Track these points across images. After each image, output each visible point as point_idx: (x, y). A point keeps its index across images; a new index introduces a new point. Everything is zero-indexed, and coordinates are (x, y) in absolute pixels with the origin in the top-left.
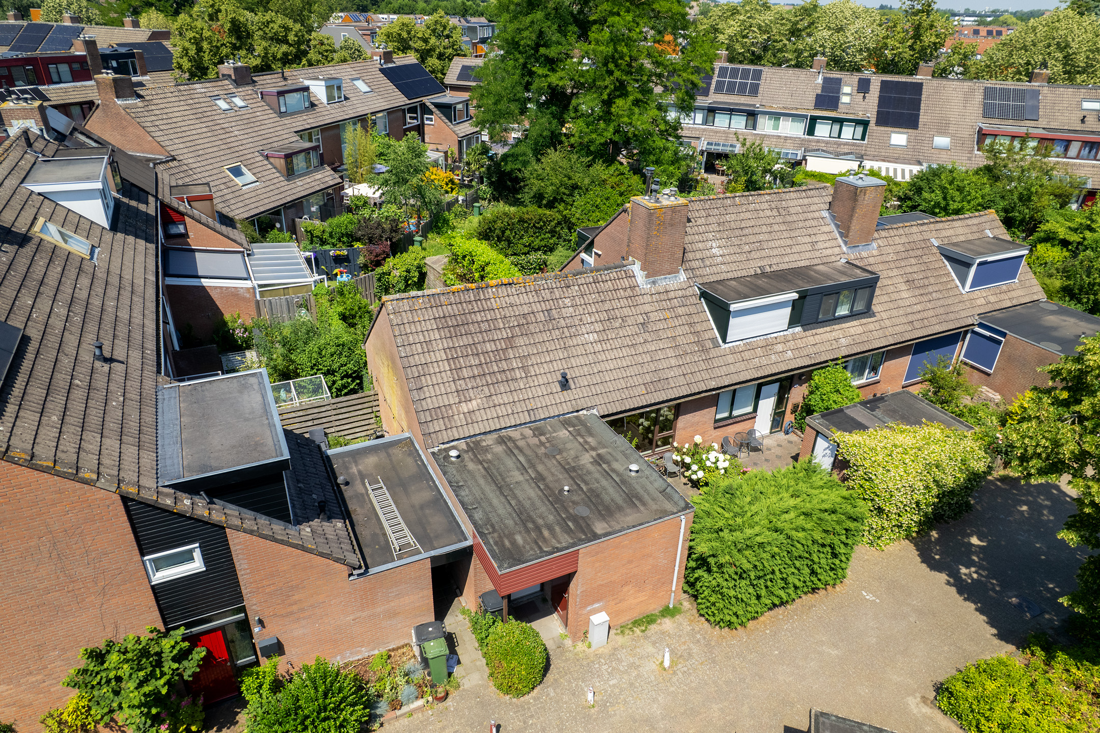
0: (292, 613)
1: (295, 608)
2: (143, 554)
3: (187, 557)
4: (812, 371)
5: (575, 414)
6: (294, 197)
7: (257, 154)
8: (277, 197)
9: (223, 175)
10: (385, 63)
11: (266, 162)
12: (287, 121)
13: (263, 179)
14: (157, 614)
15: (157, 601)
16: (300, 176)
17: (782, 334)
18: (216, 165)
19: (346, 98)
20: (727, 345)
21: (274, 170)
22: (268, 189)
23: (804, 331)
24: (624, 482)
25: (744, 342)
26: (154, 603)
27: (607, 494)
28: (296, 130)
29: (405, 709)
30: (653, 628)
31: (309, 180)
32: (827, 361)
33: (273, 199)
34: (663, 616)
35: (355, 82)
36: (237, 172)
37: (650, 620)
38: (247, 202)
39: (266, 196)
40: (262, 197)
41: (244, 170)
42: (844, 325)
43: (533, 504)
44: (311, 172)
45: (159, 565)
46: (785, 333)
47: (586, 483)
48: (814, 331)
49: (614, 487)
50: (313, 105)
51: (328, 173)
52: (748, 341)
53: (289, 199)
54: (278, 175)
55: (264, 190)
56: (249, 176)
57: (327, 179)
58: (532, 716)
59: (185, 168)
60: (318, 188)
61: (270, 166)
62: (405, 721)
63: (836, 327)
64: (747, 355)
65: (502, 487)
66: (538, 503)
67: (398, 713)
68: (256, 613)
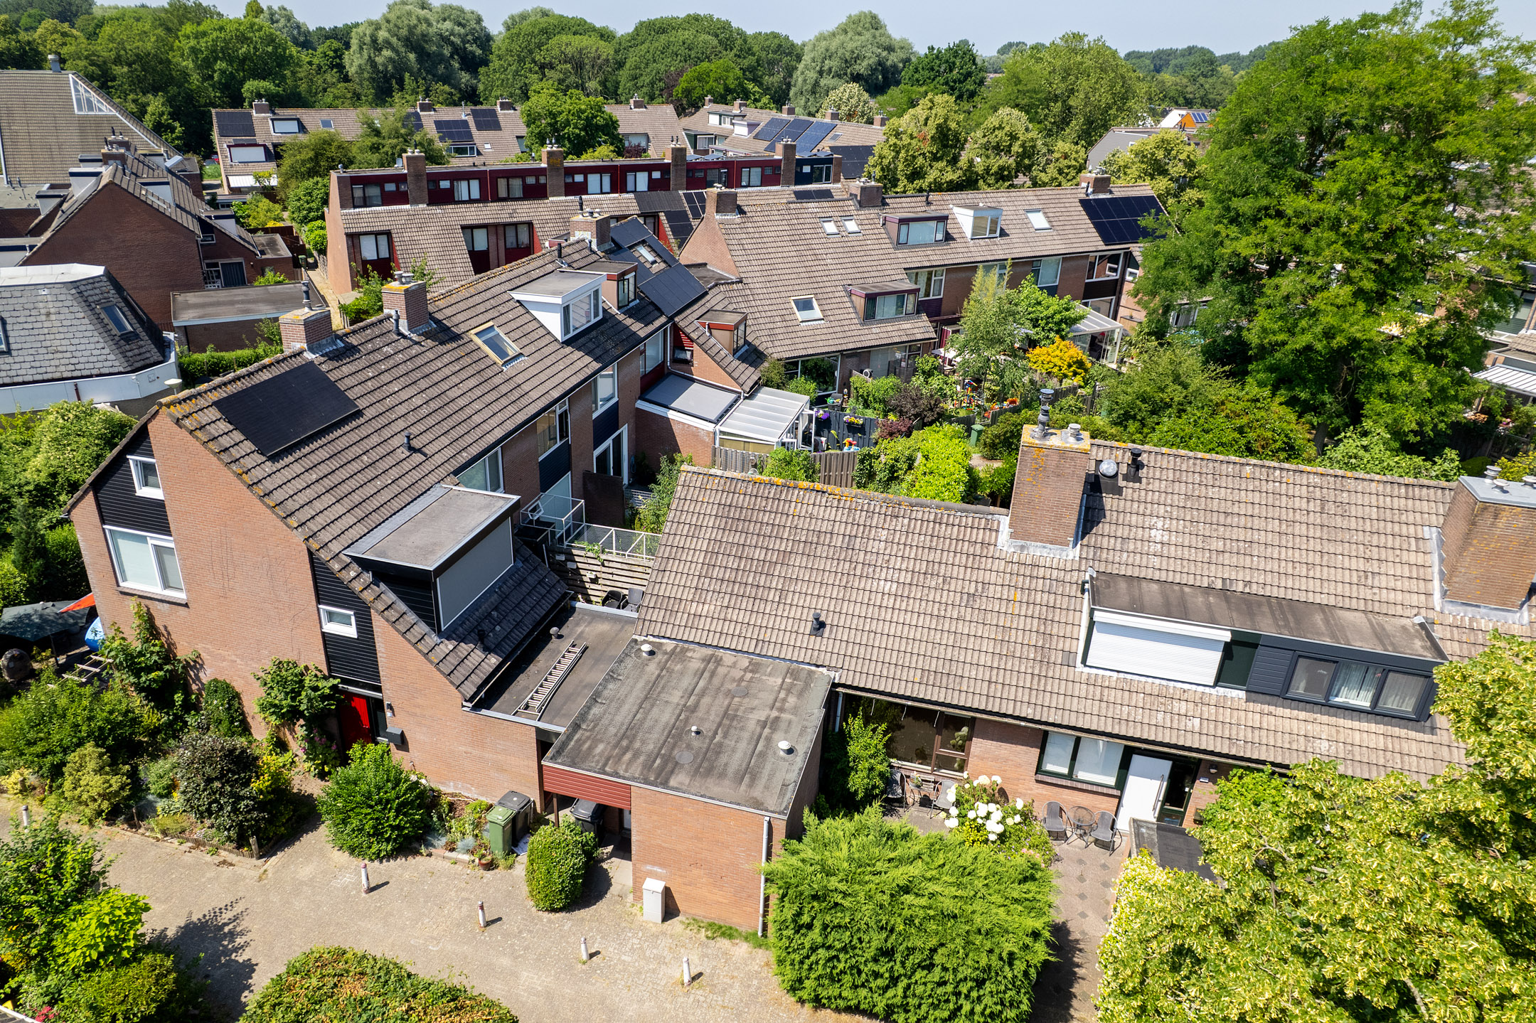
0: (415, 715)
1: (418, 711)
2: (319, 602)
3: (345, 621)
4: (1232, 766)
5: (813, 668)
6: (859, 345)
7: (841, 288)
8: (837, 342)
9: (787, 306)
10: (1094, 192)
11: (846, 299)
12: (900, 254)
13: (832, 318)
14: (323, 657)
15: (325, 648)
16: (882, 321)
17: (1201, 689)
18: (783, 294)
19: (1003, 234)
20: (1087, 670)
21: (851, 310)
22: (831, 330)
23: (1247, 701)
24: (763, 755)
25: (1121, 675)
26: (322, 647)
27: (730, 756)
28: (907, 266)
29: (453, 855)
30: (724, 943)
31: (890, 329)
32: (1264, 762)
33: (831, 342)
34: (746, 939)
35: (1030, 215)
36: (805, 305)
37: (728, 933)
38: (797, 340)
39: (823, 337)
40: (818, 338)
41: (815, 304)
42: (1341, 721)
43: (652, 728)
44: (899, 319)
45: (331, 618)
46: (1207, 690)
47: (725, 736)
48: (1266, 708)
49: (745, 754)
50: (948, 237)
51: (921, 324)
52: (1129, 677)
53: (851, 346)
54: (853, 316)
55: (825, 331)
56: (817, 313)
57: (916, 331)
58: (530, 932)
59: (748, 292)
60: (898, 340)
61: (849, 305)
62: (447, 864)
63: (1325, 719)
64: (1112, 695)
65: (650, 697)
66: (658, 728)
67: (448, 854)
68: (389, 698)
